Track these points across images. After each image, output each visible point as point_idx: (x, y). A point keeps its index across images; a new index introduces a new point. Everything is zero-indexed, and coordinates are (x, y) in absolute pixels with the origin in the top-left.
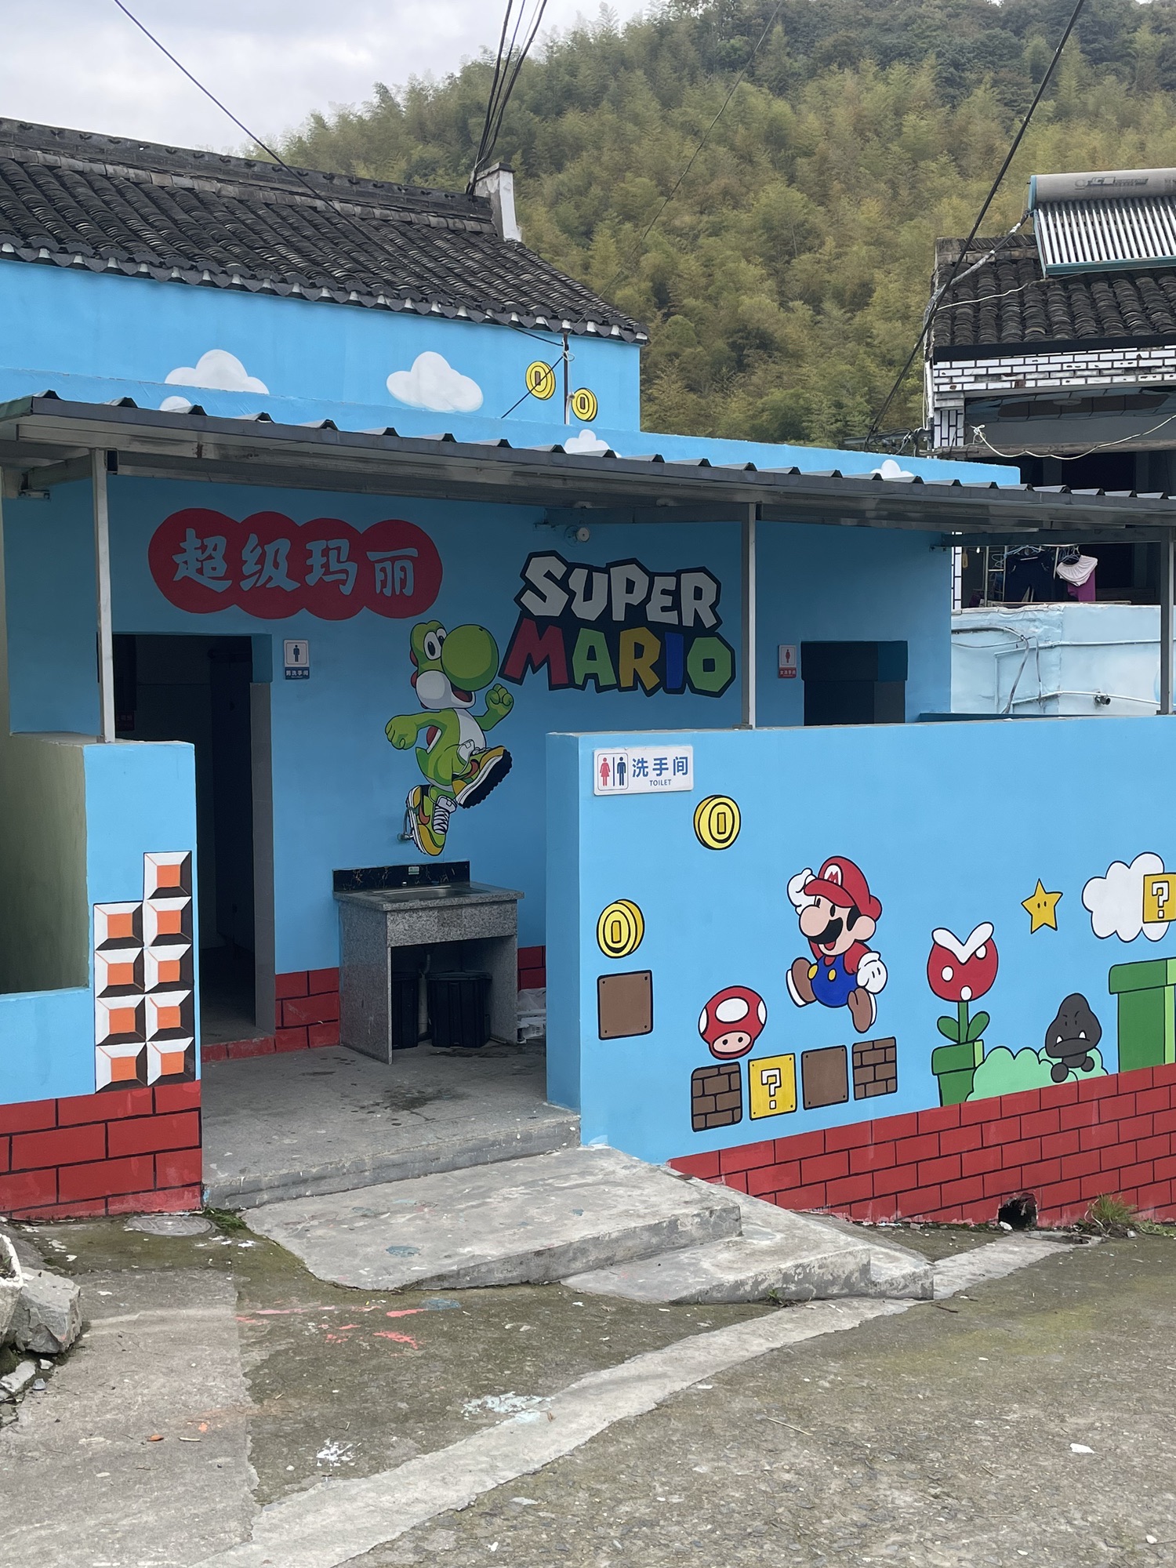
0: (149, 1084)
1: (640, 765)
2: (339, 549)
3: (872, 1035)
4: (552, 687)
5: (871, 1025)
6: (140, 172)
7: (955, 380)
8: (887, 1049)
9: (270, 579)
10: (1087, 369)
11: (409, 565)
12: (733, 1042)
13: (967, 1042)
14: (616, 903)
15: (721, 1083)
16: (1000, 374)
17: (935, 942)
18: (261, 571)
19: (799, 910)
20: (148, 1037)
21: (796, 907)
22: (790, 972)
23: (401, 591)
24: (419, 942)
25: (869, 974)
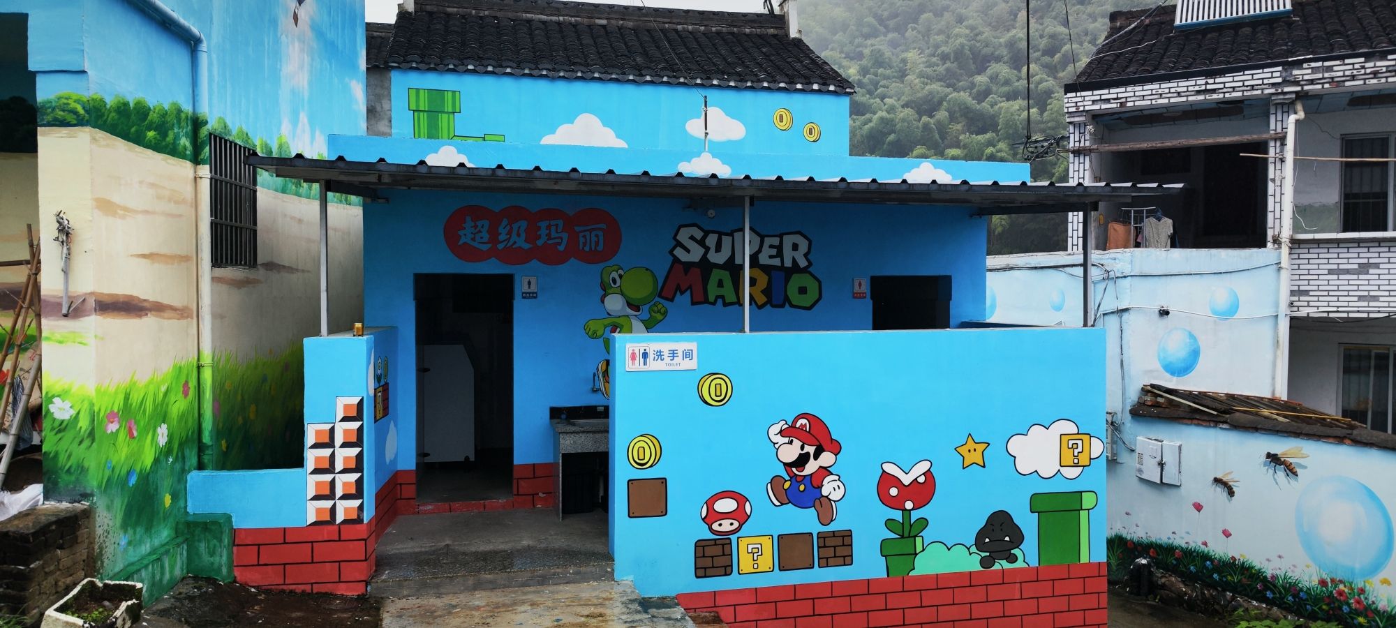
0: (337, 523)
1: (659, 354)
2: (557, 225)
3: (832, 527)
4: (693, 303)
5: (832, 521)
6: (578, 19)
7: (1079, 104)
8: (845, 537)
9: (515, 243)
10: (1170, 93)
11: (600, 233)
12: (726, 526)
13: (909, 537)
14: (641, 436)
15: (717, 550)
16: (1109, 99)
17: (884, 471)
18: (509, 239)
19: (777, 446)
20: (337, 498)
21: (774, 444)
22: (769, 485)
23: (595, 248)
24: (580, 451)
25: (829, 488)
